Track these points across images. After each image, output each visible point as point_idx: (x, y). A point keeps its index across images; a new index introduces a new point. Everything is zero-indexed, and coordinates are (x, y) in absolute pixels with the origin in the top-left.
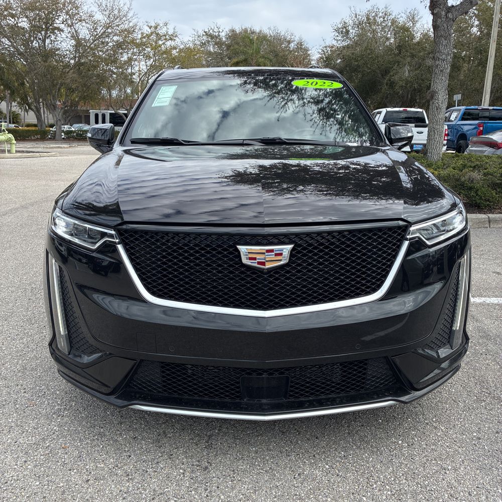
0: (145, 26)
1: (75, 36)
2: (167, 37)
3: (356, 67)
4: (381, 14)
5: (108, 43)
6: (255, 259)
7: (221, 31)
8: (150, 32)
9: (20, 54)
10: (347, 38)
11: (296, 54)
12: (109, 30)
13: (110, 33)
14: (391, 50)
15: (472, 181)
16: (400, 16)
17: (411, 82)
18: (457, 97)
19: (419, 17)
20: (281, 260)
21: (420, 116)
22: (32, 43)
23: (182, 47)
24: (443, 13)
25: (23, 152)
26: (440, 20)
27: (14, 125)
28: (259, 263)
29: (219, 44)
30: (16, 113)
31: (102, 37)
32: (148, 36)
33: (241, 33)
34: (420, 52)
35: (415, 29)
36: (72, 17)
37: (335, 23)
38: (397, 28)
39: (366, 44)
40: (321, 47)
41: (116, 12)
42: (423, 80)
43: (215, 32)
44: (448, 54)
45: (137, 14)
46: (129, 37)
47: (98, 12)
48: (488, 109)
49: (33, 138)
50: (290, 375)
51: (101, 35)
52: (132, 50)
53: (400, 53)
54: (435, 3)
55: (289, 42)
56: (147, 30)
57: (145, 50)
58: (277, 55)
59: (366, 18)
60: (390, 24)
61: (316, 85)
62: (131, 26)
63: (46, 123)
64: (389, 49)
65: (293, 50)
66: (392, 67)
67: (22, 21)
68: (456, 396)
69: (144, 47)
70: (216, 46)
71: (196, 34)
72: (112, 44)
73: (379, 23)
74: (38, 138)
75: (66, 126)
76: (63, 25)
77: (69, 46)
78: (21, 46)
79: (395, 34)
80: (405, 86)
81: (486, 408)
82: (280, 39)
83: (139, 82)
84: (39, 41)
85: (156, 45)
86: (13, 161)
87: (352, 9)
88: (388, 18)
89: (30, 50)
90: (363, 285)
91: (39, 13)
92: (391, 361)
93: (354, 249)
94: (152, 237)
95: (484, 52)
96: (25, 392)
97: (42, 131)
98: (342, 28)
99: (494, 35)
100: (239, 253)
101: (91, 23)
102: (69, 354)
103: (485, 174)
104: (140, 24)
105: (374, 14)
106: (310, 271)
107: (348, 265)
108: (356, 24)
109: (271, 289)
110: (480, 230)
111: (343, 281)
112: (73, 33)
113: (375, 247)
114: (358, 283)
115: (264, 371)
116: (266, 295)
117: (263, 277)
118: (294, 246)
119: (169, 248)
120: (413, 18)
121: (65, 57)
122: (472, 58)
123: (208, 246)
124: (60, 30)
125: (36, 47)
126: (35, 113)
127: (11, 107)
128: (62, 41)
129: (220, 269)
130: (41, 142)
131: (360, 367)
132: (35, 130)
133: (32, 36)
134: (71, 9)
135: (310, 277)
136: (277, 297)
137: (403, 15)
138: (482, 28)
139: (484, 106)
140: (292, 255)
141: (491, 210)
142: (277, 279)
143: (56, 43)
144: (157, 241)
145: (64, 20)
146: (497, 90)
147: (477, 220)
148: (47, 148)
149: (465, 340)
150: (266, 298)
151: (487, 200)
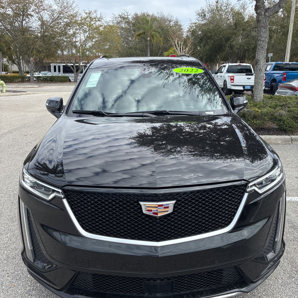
0: (83, 12)
1: (41, 19)
2: (97, 19)
3: (210, 37)
4: (224, 4)
5: (61, 23)
6: (151, 211)
7: (129, 15)
8: (86, 16)
9: (8, 30)
10: (205, 19)
11: (174, 28)
12: (62, 15)
13: (62, 17)
14: (231, 26)
15: (281, 116)
16: (236, 5)
17: (243, 45)
18: (270, 55)
19: (247, 6)
20: (168, 211)
21: (249, 68)
22: (15, 24)
23: (106, 24)
24: (263, 13)
25: (10, 91)
26: (261, 17)
27: (5, 72)
28: (154, 213)
29: (128, 23)
30: (6, 65)
31: (57, 20)
32: (85, 19)
33: (141, 16)
34: (248, 27)
35: (245, 13)
36: (38, 7)
37: (197, 10)
38: (235, 13)
39: (216, 23)
40: (189, 25)
41: (65, 4)
42: (250, 44)
43: (125, 15)
44: (266, 37)
46: (73, 19)
47: (54, 5)
48: (289, 64)
49: (16, 81)
50: (174, 280)
51: (57, 18)
52: (75, 27)
53: (236, 28)
54: (258, 6)
55: (170, 21)
56: (84, 15)
57: (83, 27)
58: (162, 29)
59: (216, 7)
60: (230, 10)
61: (187, 71)
62: (74, 12)
63: (25, 71)
64: (230, 26)
65: (172, 26)
66: (232, 37)
67: (8, 11)
69: (83, 25)
70: (126, 24)
71: (114, 16)
72: (63, 24)
73: (224, 10)
74: (19, 81)
75: (36, 73)
76: (33, 13)
77: (37, 25)
78: (8, 25)
79: (233, 17)
80: (239, 48)
81: (295, 283)
82: (165, 20)
83: (80, 47)
84: (19, 22)
85: (90, 25)
86: (4, 98)
87: (208, 1)
88: (229, 7)
89: (13, 28)
90: (220, 222)
91: (19, 5)
92: (238, 268)
93: (214, 201)
94: (85, 195)
95: (286, 27)
96: (8, 276)
97: (22, 76)
98: (202, 13)
99: (292, 19)
100: (141, 206)
101: (50, 11)
102: (34, 262)
103: (289, 111)
104: (80, 11)
105: (220, 4)
106: (187, 216)
107: (210, 211)
108: (210, 11)
109: (162, 229)
110: (286, 146)
111: (207, 221)
112: (39, 17)
113: (227, 199)
114: (217, 221)
115: (158, 279)
116: (158, 233)
117: (156, 221)
118: (176, 201)
119: (96, 202)
120: (244, 7)
121: (35, 32)
122: (279, 31)
123: (121, 201)
124: (31, 16)
125: (17, 26)
126: (17, 66)
127: (3, 61)
128: (33, 22)
129: (129, 216)
130: (22, 84)
131: (219, 272)
132: (18, 76)
133: (14, 19)
134: (38, 3)
135: (187, 220)
136: (166, 234)
137: (238, 5)
138: (284, 13)
139: (286, 61)
140: (175, 207)
141: (292, 133)
142: (165, 222)
143: (29, 23)
144: (88, 198)
145: (34, 9)
146: (294, 50)
147: (284, 140)
148: (25, 88)
149: (283, 245)
150: (158, 235)
151: (290, 127)
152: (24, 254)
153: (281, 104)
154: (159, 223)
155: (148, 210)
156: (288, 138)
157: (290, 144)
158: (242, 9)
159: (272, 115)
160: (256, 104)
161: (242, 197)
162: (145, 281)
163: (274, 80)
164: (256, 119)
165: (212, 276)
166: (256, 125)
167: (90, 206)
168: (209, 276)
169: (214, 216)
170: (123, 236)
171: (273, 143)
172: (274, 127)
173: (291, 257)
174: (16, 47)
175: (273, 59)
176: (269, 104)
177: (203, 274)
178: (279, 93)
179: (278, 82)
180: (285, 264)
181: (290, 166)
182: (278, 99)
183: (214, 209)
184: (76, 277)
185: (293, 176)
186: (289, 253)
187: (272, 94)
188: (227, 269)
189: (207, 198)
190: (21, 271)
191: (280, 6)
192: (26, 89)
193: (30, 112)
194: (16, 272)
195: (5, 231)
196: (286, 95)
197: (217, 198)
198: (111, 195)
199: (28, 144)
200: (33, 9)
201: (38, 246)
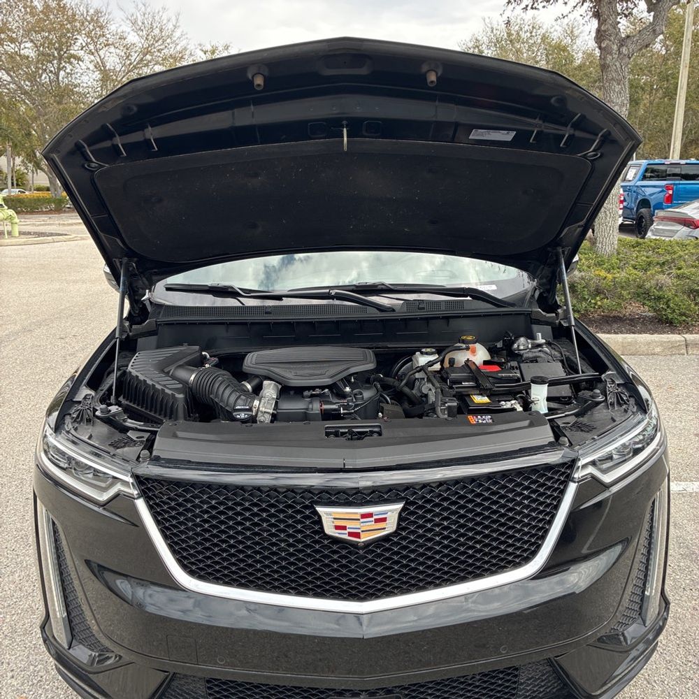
0: (198, 50)
1: (101, 67)
4: (527, 27)
6: (344, 528)
9: (25, 93)
12: (148, 57)
13: (150, 62)
15: (661, 288)
16: (553, 29)
19: (579, 31)
20: (385, 528)
22: (40, 77)
24: (615, 47)
25: (29, 233)
26: (611, 57)
27: (18, 190)
28: (350, 534)
30: (21, 173)
35: (575, 47)
36: (94, 39)
37: (464, 41)
38: (550, 46)
41: (157, 31)
45: (187, 34)
47: (132, 33)
48: (679, 164)
49: (44, 210)
50: (401, 693)
51: (137, 64)
54: (603, 33)
56: (200, 57)
59: (507, 33)
60: (539, 41)
62: (178, 50)
67: (25, 48)
68: (650, 672)
73: (525, 40)
74: (51, 210)
76: (83, 52)
77: (92, 80)
78: (24, 81)
79: (547, 56)
81: (694, 693)
84: (50, 75)
86: (14, 250)
87: (487, 21)
88: (536, 32)
89: (37, 87)
90: (510, 554)
91: (49, 35)
92: (555, 663)
93: (495, 503)
94: (187, 491)
95: (672, 78)
96: (13, 677)
97: (58, 197)
98: (474, 48)
99: (686, 58)
100: (320, 517)
101: (122, 48)
102: (69, 649)
103: (678, 277)
104: (191, 47)
105: (517, 27)
106: (430, 540)
107: (486, 527)
108: (492, 42)
109: (370, 571)
110: (673, 358)
111: (479, 551)
112: (98, 62)
113: (527, 497)
114: (502, 552)
115: (362, 691)
116: (362, 580)
117: (357, 553)
118: (405, 505)
119: (213, 508)
120: (572, 32)
121: (88, 95)
122: (655, 87)
123: (272, 506)
124: (79, 59)
125: (46, 82)
126: (47, 174)
127: (14, 164)
128: (82, 74)
129: (291, 540)
130: (57, 215)
131: (508, 674)
132: (48, 197)
133: (39, 68)
134: (93, 30)
135: (430, 549)
136: (380, 582)
137: (557, 28)
138: (667, 46)
139: (672, 158)
140: (401, 519)
141: (688, 328)
142: (379, 556)
143: (73, 76)
144: (195, 497)
145: (84, 44)
146: (691, 130)
147: (670, 344)
148: (64, 224)
149: (664, 605)
150: (362, 584)
151: (682, 314)
152: (46, 628)
153: (662, 260)
154: (363, 557)
155: (337, 528)
156: (679, 341)
157: (684, 354)
158: (568, 38)
159: (640, 287)
160: (602, 261)
161: (563, 492)
162: (331, 695)
163: (645, 203)
164: (602, 296)
165: (493, 684)
166: (602, 309)
167: (201, 517)
168: (485, 682)
169: (496, 539)
170: (280, 588)
171: (643, 352)
172: (643, 314)
173: (684, 631)
174: (44, 131)
175: (642, 153)
176: (633, 260)
177: (471, 679)
178: (656, 232)
179: (654, 206)
180: (669, 647)
181: (683, 406)
182: (654, 249)
183: (494, 522)
184: (168, 686)
185: (689, 430)
186: (680, 619)
187: (640, 233)
188: (530, 666)
189: (479, 495)
190: (43, 664)
191: (654, 31)
192: (66, 228)
193: (75, 282)
194: (32, 667)
195: (8, 569)
196: (672, 239)
197: (502, 497)
198: (249, 489)
199: (68, 357)
200: (81, 44)
201: (79, 609)
